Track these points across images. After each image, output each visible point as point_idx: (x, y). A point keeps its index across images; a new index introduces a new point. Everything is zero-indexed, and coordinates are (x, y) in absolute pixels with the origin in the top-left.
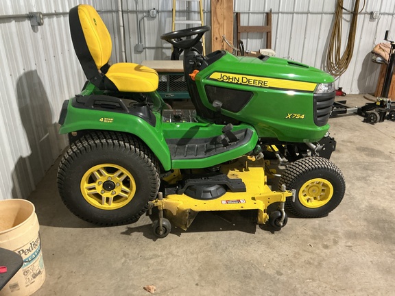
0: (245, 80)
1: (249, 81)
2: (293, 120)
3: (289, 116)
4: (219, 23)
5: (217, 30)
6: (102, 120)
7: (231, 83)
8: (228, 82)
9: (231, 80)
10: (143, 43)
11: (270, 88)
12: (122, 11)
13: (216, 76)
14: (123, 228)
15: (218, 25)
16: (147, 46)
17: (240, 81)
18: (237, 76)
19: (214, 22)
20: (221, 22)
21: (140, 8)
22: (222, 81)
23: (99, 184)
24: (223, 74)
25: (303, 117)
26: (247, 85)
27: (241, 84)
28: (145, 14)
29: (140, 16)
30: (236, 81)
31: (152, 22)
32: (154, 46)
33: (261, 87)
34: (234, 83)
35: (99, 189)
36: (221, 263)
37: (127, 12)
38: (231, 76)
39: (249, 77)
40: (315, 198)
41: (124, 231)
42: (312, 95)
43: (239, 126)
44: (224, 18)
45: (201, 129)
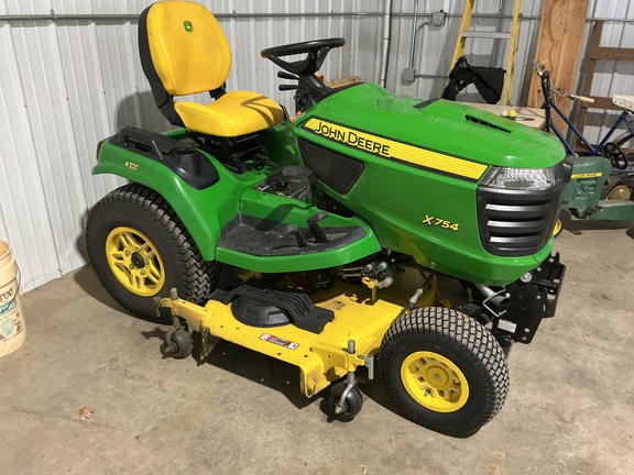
0: (353, 138)
1: (359, 140)
2: (434, 228)
3: (428, 220)
4: (552, 40)
5: (546, 52)
6: (127, 164)
7: (332, 139)
8: (328, 138)
9: (333, 135)
10: (416, 67)
11: (392, 159)
12: (391, 15)
13: (313, 124)
14: (150, 327)
15: (551, 44)
16: (422, 73)
17: (346, 140)
18: (342, 130)
19: (543, 36)
20: (557, 36)
21: (420, 10)
22: (321, 135)
23: (127, 255)
24: (324, 123)
25: (455, 227)
26: (355, 147)
27: (346, 144)
28: (426, 20)
29: (420, 22)
30: (340, 138)
31: (435, 33)
32: (433, 73)
33: (377, 154)
34: (337, 141)
35: (127, 262)
36: (200, 426)
37: (400, 16)
38: (334, 127)
39: (359, 134)
40: (441, 393)
41: (148, 330)
42: (475, 186)
43: (348, 219)
44: (565, 31)
45: (294, 210)
